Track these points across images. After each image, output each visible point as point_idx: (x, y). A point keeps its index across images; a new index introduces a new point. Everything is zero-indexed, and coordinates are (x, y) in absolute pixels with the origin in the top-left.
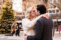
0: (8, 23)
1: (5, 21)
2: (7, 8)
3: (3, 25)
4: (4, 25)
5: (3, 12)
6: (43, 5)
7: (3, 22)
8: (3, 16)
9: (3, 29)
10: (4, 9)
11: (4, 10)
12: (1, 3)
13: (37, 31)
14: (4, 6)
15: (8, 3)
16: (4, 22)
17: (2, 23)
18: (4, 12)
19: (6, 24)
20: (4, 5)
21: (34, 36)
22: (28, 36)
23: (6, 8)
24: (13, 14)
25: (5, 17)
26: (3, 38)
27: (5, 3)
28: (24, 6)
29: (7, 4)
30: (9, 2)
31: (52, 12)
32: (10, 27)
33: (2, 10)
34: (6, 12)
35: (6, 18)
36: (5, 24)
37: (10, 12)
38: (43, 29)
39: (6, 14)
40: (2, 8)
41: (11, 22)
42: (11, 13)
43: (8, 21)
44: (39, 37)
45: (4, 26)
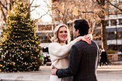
0: (21, 48)
2: (20, 16)
3: (12, 54)
4: (14, 53)
5: (12, 25)
7: (10, 46)
8: (11, 35)
9: (12, 61)
10: (12, 18)
11: (13, 21)
14: (14, 13)
15: (22, 6)
16: (13, 46)
17: (10, 49)
18: (13, 26)
19: (19, 52)
23: (18, 17)
25: (15, 35)
28: (55, 12)
31: (118, 23)
32: (25, 57)
33: (9, 22)
34: (16, 26)
35: (18, 38)
36: (16, 50)
37: (27, 25)
39: (18, 29)
40: (10, 17)
41: (28, 46)
42: (29, 28)
43: (23, 44)
45: (13, 56)
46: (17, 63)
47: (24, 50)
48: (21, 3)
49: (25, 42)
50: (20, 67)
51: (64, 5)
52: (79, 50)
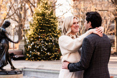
0: (45, 40)
1: (41, 38)
2: (45, 13)
4: (38, 45)
5: (37, 20)
6: (96, 12)
7: (36, 38)
8: (37, 29)
9: (37, 51)
11: (39, 17)
12: (35, 3)
13: (84, 56)
14: (39, 10)
15: (46, 4)
16: (38, 38)
17: (36, 41)
18: (39, 21)
19: (43, 43)
20: (38, 7)
21: (78, 63)
22: (70, 63)
24: (54, 24)
25: (40, 29)
26: (36, 67)
27: (41, 4)
28: (75, 10)
29: (43, 7)
30: (47, 2)
32: (49, 48)
34: (42, 21)
35: (42, 31)
36: (41, 42)
37: (50, 20)
38: (92, 52)
39: (43, 24)
40: (36, 13)
41: (51, 39)
42: (52, 23)
43: (46, 37)
44: (85, 65)
45: (38, 47)
46: (42, 53)
47: (48, 42)
48: (45, 2)
49: (49, 35)
50: (44, 57)
51: (83, 4)
52: (91, 43)
